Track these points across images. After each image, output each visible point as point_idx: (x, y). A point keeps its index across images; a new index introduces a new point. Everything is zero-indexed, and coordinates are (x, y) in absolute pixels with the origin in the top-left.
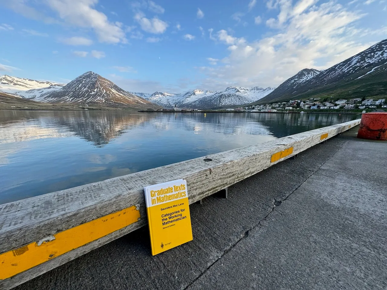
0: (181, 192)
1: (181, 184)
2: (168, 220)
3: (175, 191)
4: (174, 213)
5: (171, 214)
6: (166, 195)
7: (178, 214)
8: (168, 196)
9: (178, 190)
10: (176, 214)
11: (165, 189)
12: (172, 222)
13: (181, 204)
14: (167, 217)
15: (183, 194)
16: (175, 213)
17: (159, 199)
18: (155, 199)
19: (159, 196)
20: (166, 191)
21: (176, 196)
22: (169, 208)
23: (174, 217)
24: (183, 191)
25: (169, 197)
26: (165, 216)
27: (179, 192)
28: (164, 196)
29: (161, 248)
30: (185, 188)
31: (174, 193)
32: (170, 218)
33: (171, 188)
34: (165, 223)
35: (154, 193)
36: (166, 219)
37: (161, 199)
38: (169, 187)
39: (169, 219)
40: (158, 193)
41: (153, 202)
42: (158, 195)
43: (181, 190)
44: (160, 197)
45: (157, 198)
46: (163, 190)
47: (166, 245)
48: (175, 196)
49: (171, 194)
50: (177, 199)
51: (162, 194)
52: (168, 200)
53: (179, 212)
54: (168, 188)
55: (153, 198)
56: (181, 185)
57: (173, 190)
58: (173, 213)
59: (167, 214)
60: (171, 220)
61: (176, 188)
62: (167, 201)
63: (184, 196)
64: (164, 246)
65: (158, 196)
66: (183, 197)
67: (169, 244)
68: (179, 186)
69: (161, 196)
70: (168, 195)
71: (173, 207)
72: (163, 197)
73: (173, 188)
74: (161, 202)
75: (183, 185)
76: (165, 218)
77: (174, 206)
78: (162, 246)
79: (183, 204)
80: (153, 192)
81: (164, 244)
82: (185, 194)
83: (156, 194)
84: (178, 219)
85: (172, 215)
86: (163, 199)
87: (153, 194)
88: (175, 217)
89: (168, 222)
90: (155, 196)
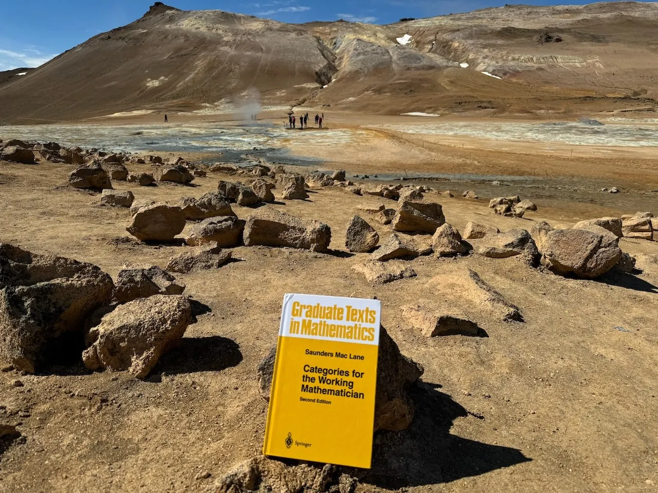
0: (362, 327)
1: (367, 308)
2: (317, 383)
3: (348, 320)
4: (334, 372)
5: (327, 372)
6: (325, 322)
7: (345, 378)
8: (328, 325)
9: (356, 318)
10: (339, 377)
11: (325, 307)
12: (324, 391)
13: (355, 357)
14: (316, 375)
15: (366, 334)
16: (336, 372)
17: (307, 326)
18: (298, 323)
19: (308, 319)
20: (327, 311)
21: (347, 331)
22: (325, 354)
23: (332, 382)
24: (368, 325)
25: (331, 330)
26: (312, 370)
27: (356, 325)
28: (321, 322)
29: (285, 445)
30: (374, 319)
31: (344, 322)
32: (322, 380)
33: (339, 309)
34: (307, 386)
35: (299, 308)
36: (313, 380)
37: (312, 327)
38: (335, 306)
39: (320, 382)
40: (307, 312)
41: (294, 326)
42: (307, 316)
43: (362, 321)
44: (310, 321)
45: (304, 321)
46: (321, 308)
47: (298, 444)
48: (345, 331)
49: (336, 322)
50: (350, 341)
51: (317, 317)
52: (327, 336)
53: (347, 374)
54: (333, 307)
55: (296, 319)
56: (365, 309)
57: (345, 315)
58: (331, 372)
59: (316, 368)
60: (323, 386)
61: (352, 313)
62: (323, 335)
63: (369, 340)
64: (293, 445)
65: (305, 318)
66: (365, 339)
67: (306, 445)
68: (360, 311)
69: (314, 320)
70: (330, 322)
71: (334, 355)
72: (317, 324)
73: (345, 310)
74: (309, 334)
75: (371, 311)
76: (311, 375)
77: (338, 355)
78: (289, 442)
79: (362, 358)
80: (298, 306)
81: (294, 439)
82: (373, 336)
83: (304, 311)
84: (342, 391)
85: (329, 376)
86: (316, 328)
87: (297, 310)
88: (334, 382)
89: (315, 388)
90: (300, 316)
